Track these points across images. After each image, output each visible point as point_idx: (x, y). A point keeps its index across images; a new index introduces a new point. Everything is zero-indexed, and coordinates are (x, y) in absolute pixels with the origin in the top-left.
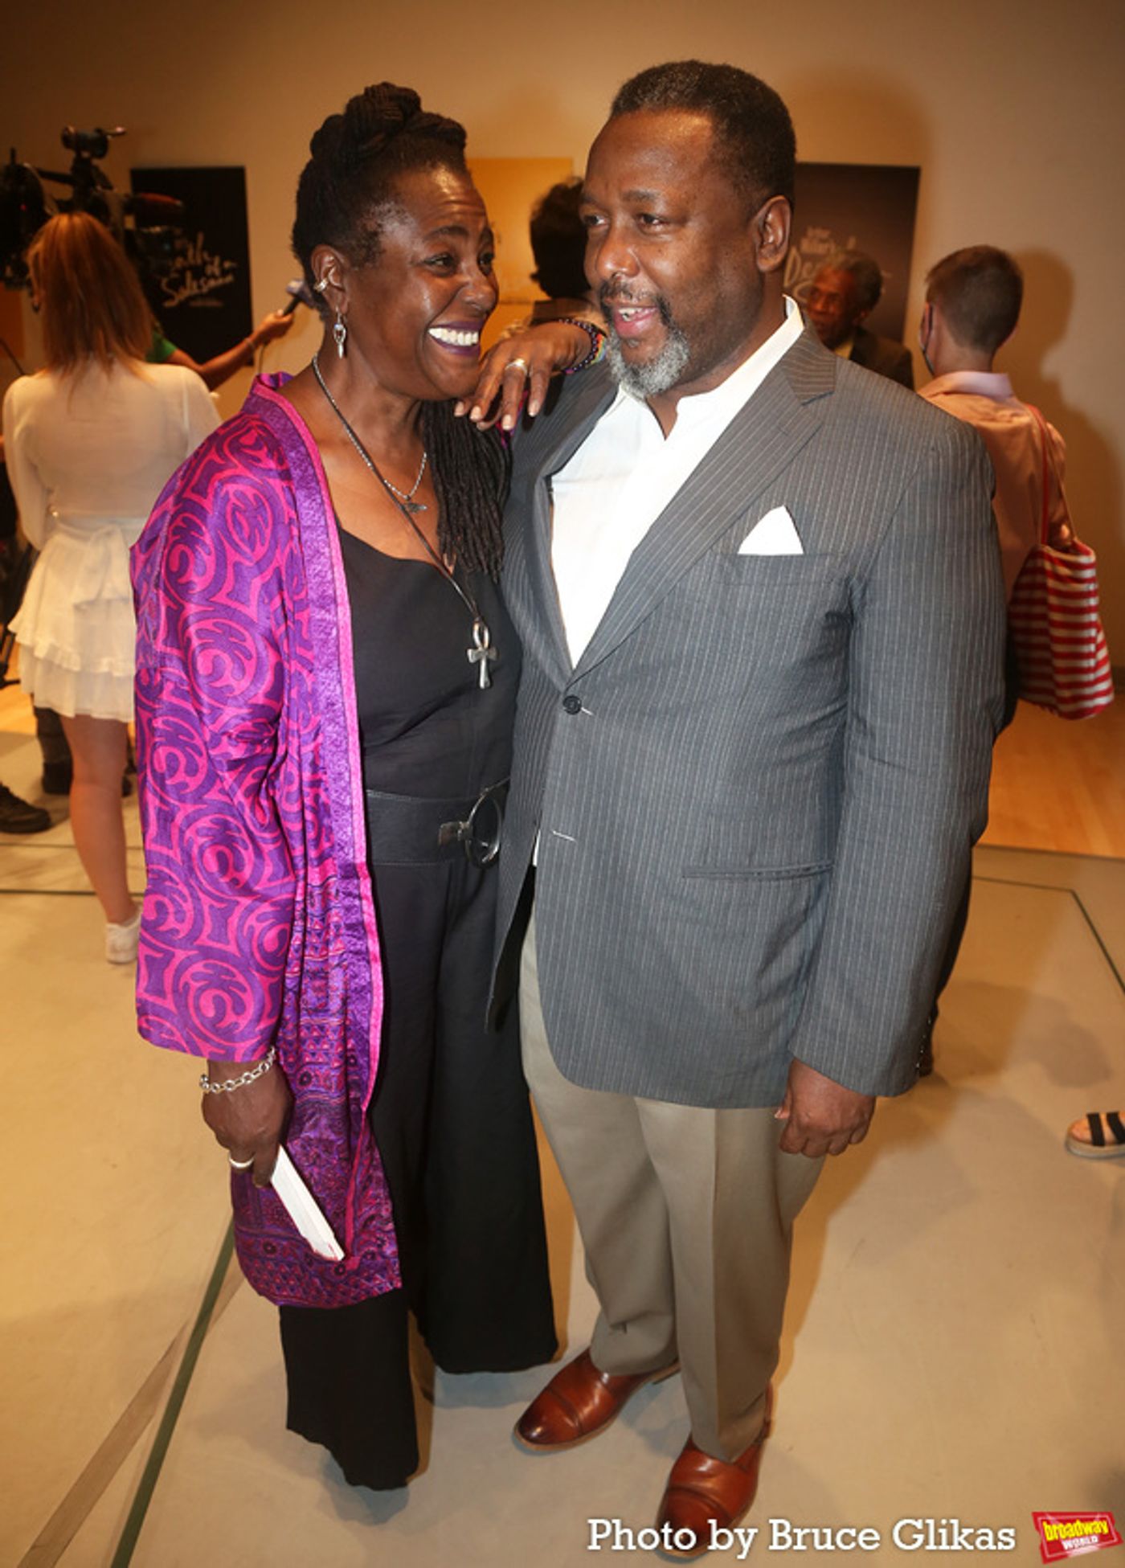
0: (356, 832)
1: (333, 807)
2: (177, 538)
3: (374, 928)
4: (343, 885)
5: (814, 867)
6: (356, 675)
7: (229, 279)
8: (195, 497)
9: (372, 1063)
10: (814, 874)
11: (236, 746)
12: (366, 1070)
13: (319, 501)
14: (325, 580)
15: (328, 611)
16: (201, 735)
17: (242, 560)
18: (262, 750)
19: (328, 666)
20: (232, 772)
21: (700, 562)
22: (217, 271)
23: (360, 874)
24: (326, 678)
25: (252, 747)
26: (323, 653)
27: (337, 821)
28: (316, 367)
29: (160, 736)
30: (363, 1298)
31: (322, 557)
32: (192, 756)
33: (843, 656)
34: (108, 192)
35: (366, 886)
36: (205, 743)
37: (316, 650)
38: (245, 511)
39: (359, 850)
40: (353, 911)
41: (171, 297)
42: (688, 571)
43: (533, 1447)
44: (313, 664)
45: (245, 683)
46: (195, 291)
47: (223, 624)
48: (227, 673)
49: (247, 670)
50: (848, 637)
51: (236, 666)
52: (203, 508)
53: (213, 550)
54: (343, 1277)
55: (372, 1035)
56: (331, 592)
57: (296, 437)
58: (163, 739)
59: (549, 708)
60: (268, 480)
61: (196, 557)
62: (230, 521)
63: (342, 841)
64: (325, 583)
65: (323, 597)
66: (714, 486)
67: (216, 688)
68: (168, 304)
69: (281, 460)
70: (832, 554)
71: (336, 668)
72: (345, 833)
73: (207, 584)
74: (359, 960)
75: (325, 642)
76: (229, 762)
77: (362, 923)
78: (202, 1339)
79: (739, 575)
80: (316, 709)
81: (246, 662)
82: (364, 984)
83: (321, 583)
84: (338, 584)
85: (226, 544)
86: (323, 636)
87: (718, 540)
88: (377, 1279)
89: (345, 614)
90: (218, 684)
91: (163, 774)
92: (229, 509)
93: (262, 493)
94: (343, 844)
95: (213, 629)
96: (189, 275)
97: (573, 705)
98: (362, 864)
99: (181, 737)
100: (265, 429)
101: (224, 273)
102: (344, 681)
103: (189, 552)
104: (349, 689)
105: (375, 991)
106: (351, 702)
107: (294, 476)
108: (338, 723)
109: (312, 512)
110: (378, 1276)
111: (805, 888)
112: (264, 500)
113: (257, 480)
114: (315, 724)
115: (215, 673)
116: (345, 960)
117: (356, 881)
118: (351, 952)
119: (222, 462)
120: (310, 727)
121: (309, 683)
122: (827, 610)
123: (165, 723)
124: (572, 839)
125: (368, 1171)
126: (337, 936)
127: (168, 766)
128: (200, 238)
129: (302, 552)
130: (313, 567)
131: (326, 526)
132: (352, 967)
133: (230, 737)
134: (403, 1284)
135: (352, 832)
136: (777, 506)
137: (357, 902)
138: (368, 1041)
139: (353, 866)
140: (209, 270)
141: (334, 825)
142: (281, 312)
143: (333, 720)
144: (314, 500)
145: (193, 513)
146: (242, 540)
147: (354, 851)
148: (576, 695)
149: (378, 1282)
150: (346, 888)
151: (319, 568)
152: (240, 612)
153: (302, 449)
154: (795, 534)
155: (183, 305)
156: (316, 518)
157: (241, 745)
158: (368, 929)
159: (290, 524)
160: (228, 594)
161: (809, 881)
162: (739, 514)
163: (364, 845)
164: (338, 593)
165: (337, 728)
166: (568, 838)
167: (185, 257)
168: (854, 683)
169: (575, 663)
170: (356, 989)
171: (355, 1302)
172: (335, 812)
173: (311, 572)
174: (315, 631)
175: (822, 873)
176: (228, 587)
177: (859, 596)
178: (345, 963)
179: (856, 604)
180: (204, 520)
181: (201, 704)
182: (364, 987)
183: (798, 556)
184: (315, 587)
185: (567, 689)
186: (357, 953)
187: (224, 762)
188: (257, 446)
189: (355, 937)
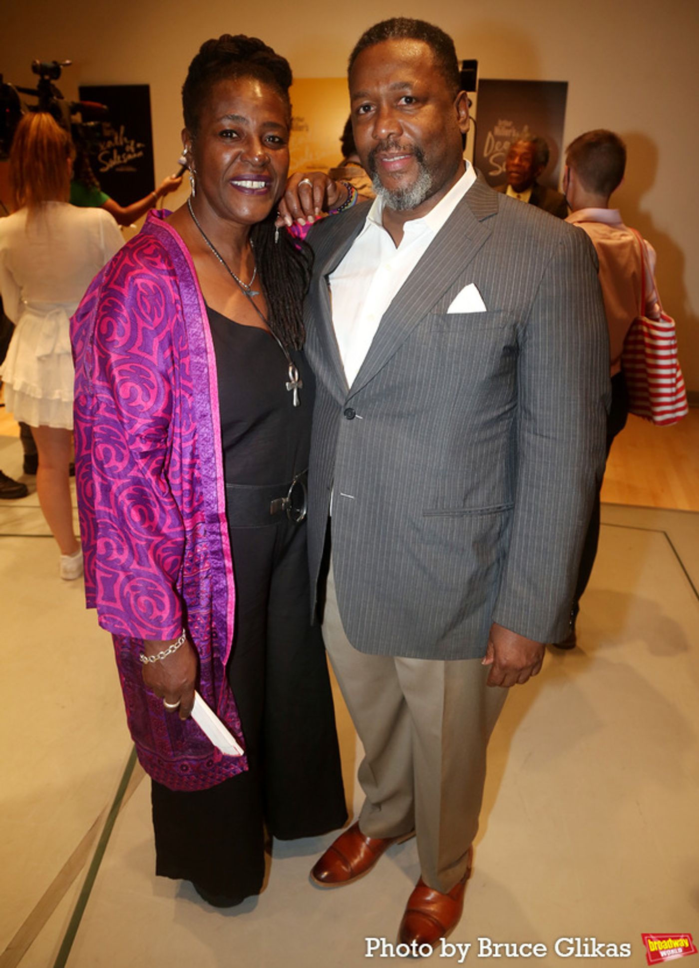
0: (219, 494)
1: (204, 479)
2: (106, 313)
3: (229, 552)
4: (209, 528)
5: (503, 506)
6: (219, 397)
7: (140, 154)
8: (116, 287)
9: (229, 635)
10: (504, 511)
11: (145, 443)
12: (225, 641)
13: (194, 289)
14: (199, 338)
15: (202, 357)
16: (124, 436)
17: (147, 326)
18: (161, 446)
19: (202, 391)
20: (143, 460)
21: (424, 320)
22: (133, 150)
23: (221, 520)
24: (200, 399)
25: (154, 444)
26: (199, 384)
27: (206, 488)
28: (190, 204)
29: (98, 438)
30: (224, 779)
31: (197, 324)
32: (119, 449)
33: (513, 374)
34: (60, 101)
35: (224, 527)
36: (127, 441)
37: (194, 381)
38: (148, 296)
39: (221, 505)
40: (216, 543)
41: (105, 166)
42: (416, 327)
43: (322, 884)
44: (192, 390)
45: (150, 404)
46: (119, 162)
47: (136, 367)
48: (139, 397)
49: (151, 395)
50: (516, 362)
51: (145, 394)
52: (122, 294)
53: (128, 320)
54: (211, 768)
55: (228, 618)
56: (203, 345)
57: (177, 250)
58: (101, 440)
59: (335, 417)
60: (162, 276)
61: (118, 325)
62: (139, 302)
63: (210, 500)
64: (199, 340)
65: (198, 348)
66: (429, 274)
67: (133, 407)
68: (103, 170)
69: (170, 264)
70: (504, 310)
71: (207, 393)
72: (212, 495)
73: (126, 342)
74: (219, 573)
75: (200, 377)
76: (141, 453)
77: (222, 550)
78: (116, 817)
79: (449, 326)
80: (194, 419)
81: (151, 391)
82: (223, 587)
83: (197, 340)
84: (207, 340)
85: (138, 317)
86: (198, 373)
87: (435, 306)
88: (232, 767)
89: (212, 360)
90: (133, 404)
91: (102, 462)
92: (138, 294)
93: (158, 284)
94: (210, 502)
95: (130, 370)
96: (115, 152)
97: (350, 414)
98: (223, 513)
99: (112, 438)
100: (159, 245)
101: (137, 150)
102: (212, 401)
103: (114, 322)
104: (215, 406)
105: (229, 592)
106: (216, 415)
107: (178, 273)
108: (207, 427)
109: (190, 296)
110: (233, 765)
111: (499, 519)
112: (159, 289)
113: (154, 276)
114: (193, 428)
115: (131, 398)
116: (210, 574)
117: (218, 524)
118: (214, 568)
119: (133, 265)
120: (191, 430)
121: (189, 402)
122: (503, 345)
123: (102, 429)
124: (352, 497)
125: (226, 702)
126: (205, 559)
127: (104, 456)
128: (122, 128)
129: (184, 320)
130: (191, 329)
131: (199, 304)
132: (214, 578)
133: (141, 438)
134: (249, 769)
135: (217, 494)
136: (468, 284)
137: (218, 537)
138: (226, 623)
139: (217, 515)
140: (128, 149)
141: (204, 490)
142: (174, 176)
143: (205, 426)
144: (191, 288)
145: (116, 298)
146: (147, 313)
147: (218, 506)
148: (351, 407)
149: (233, 768)
150: (211, 529)
151: (196, 330)
152: (147, 359)
153: (182, 257)
154: (482, 300)
155: (112, 170)
156: (193, 300)
157: (148, 443)
158: (225, 553)
159: (176, 303)
160: (139, 348)
161: (501, 515)
162: (445, 290)
163: (224, 502)
164: (208, 345)
165: (207, 430)
166: (349, 496)
167: (113, 141)
168: (521, 389)
169: (350, 385)
170: (217, 591)
171: (219, 782)
172: (205, 482)
173: (190, 333)
174: (193, 370)
175: (508, 510)
176: (138, 343)
177: (522, 335)
178: (210, 576)
179: (520, 341)
180: (123, 302)
181: (123, 417)
182: (222, 589)
183: (483, 313)
184: (193, 342)
185: (346, 404)
186: (218, 569)
187: (138, 453)
188: (155, 254)
189: (216, 559)
